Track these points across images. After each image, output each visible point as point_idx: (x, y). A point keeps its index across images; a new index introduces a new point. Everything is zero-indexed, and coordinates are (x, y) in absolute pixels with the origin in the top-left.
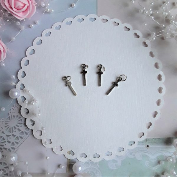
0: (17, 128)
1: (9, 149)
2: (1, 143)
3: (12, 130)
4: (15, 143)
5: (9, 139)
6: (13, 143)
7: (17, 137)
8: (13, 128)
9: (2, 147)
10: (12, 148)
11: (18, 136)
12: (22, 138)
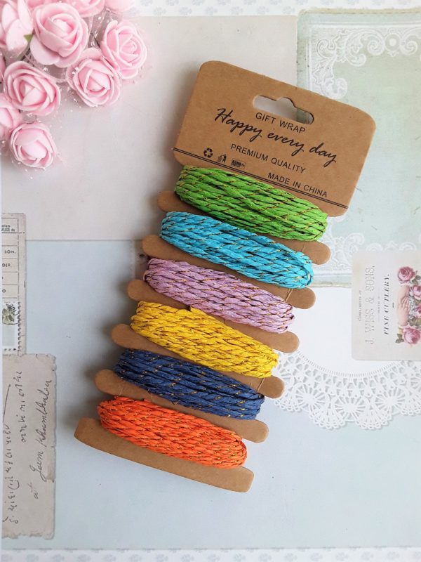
0: (283, 367)
1: (316, 379)
2: (307, 392)
3: (286, 375)
4: (306, 370)
5: (300, 380)
6: (307, 373)
7: (297, 367)
8: (283, 373)
9: (314, 389)
10: (314, 375)
11: (295, 365)
12: (298, 360)
